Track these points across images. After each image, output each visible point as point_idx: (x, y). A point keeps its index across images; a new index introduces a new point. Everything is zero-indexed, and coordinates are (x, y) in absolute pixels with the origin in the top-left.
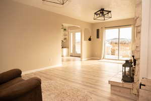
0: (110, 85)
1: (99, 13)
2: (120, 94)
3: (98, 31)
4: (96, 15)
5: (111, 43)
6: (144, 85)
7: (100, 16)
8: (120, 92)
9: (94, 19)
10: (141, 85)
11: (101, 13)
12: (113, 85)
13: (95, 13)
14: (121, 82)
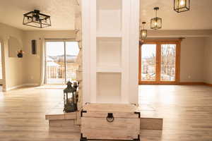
0: (48, 121)
1: (31, 15)
2: (61, 129)
3: (34, 43)
4: (26, 18)
5: (59, 61)
6: (86, 112)
7: (32, 21)
8: (61, 126)
9: (24, 24)
10: (82, 112)
11: (34, 16)
12: (53, 120)
13: (25, 15)
14: (63, 113)
